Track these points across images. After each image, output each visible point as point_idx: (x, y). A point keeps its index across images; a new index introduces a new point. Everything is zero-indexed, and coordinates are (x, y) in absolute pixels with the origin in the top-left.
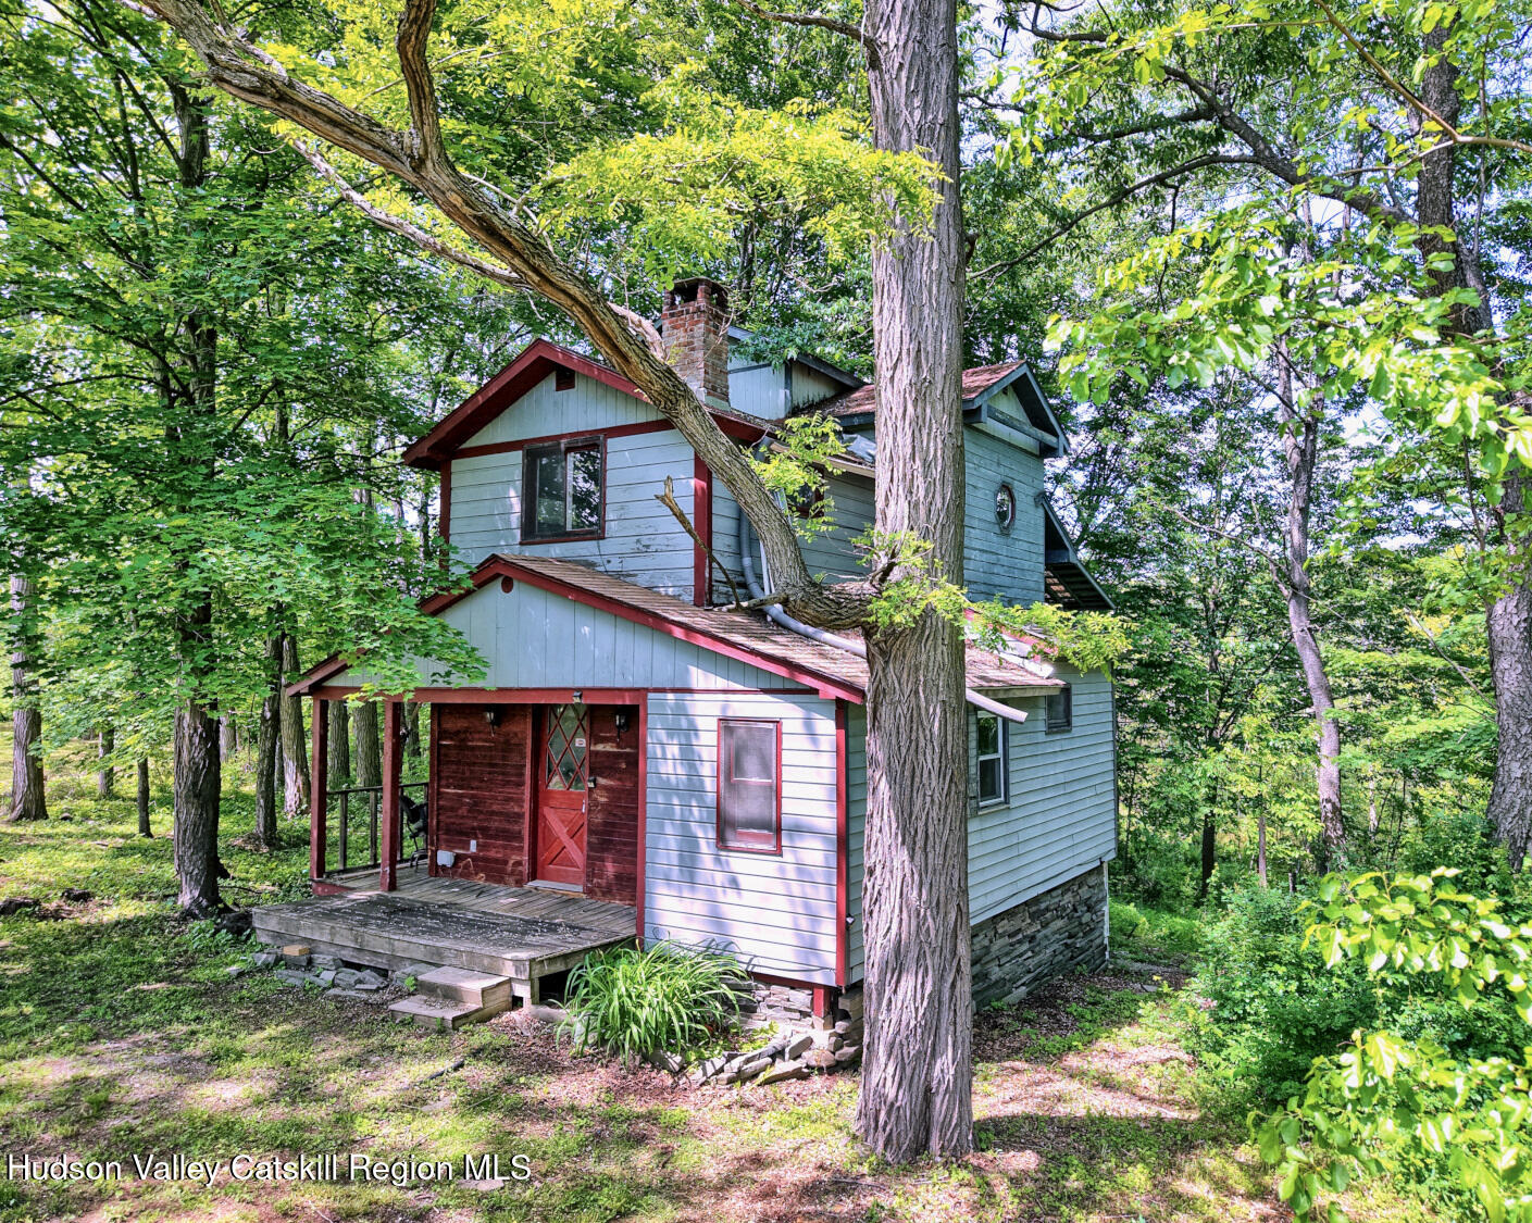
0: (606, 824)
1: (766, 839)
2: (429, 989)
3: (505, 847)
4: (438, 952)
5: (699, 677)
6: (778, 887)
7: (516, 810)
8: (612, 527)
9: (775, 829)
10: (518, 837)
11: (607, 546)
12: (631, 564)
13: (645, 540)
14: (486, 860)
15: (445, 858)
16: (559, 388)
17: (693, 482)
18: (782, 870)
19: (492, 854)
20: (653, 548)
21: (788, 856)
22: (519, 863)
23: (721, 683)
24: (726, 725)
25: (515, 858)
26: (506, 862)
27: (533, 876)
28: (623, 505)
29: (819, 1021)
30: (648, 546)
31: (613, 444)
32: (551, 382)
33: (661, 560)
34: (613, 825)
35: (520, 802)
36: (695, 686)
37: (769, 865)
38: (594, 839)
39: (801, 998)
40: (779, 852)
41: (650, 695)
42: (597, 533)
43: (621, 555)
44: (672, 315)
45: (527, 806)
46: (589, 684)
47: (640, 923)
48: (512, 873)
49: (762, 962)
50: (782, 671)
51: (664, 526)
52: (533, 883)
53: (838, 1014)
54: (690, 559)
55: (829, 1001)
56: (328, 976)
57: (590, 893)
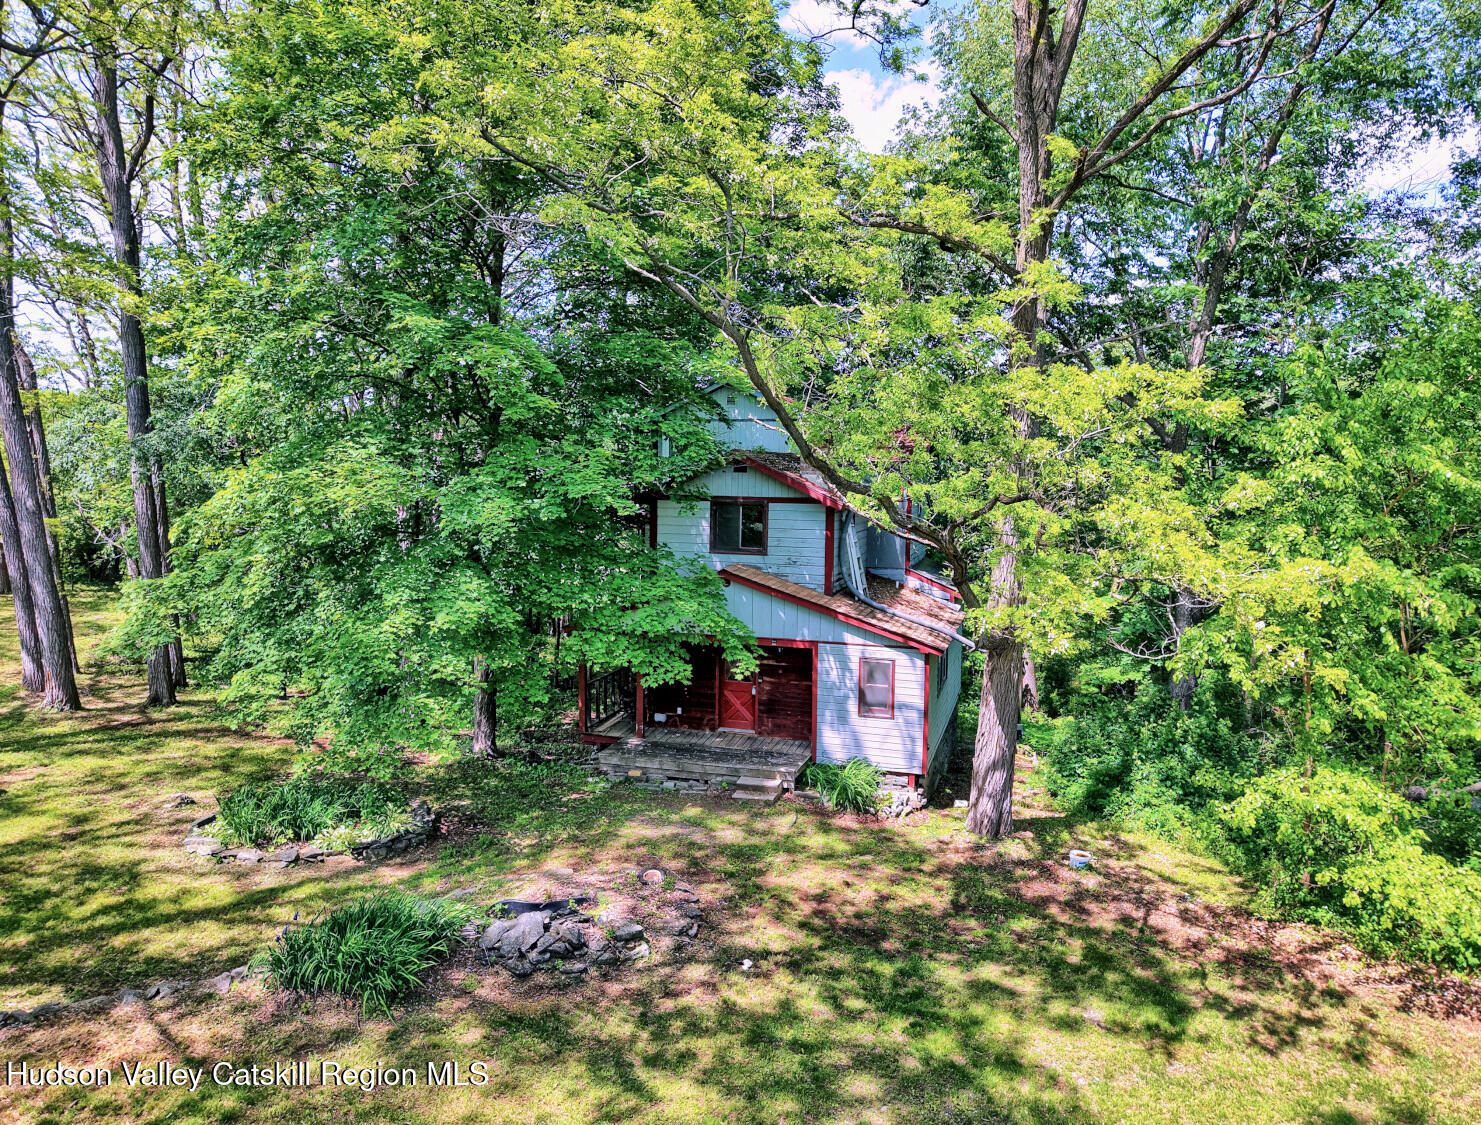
0: (769, 700)
1: (886, 712)
2: (745, 788)
3: (702, 711)
4: (736, 770)
5: (848, 637)
6: (896, 732)
8: (772, 550)
9: (892, 707)
10: (712, 706)
11: (769, 559)
12: (783, 570)
13: (794, 559)
14: (688, 717)
15: (660, 717)
16: (737, 473)
17: (823, 532)
18: (894, 725)
19: (693, 714)
20: (799, 563)
21: (897, 718)
22: (712, 719)
23: (860, 641)
24: (864, 660)
25: (709, 716)
26: (703, 719)
27: (720, 725)
28: (779, 539)
29: (911, 789)
30: (795, 562)
31: (771, 506)
32: (732, 469)
33: (804, 570)
34: (774, 701)
35: (712, 688)
36: (848, 642)
37: (887, 723)
38: (762, 707)
39: (905, 779)
40: (893, 718)
41: (820, 644)
42: (762, 551)
43: (779, 566)
45: (717, 691)
46: (781, 636)
47: (814, 751)
48: (707, 725)
49: (883, 765)
50: (900, 639)
51: (806, 552)
52: (721, 729)
53: (918, 785)
54: (822, 571)
55: (917, 781)
56: (670, 785)
57: (760, 734)
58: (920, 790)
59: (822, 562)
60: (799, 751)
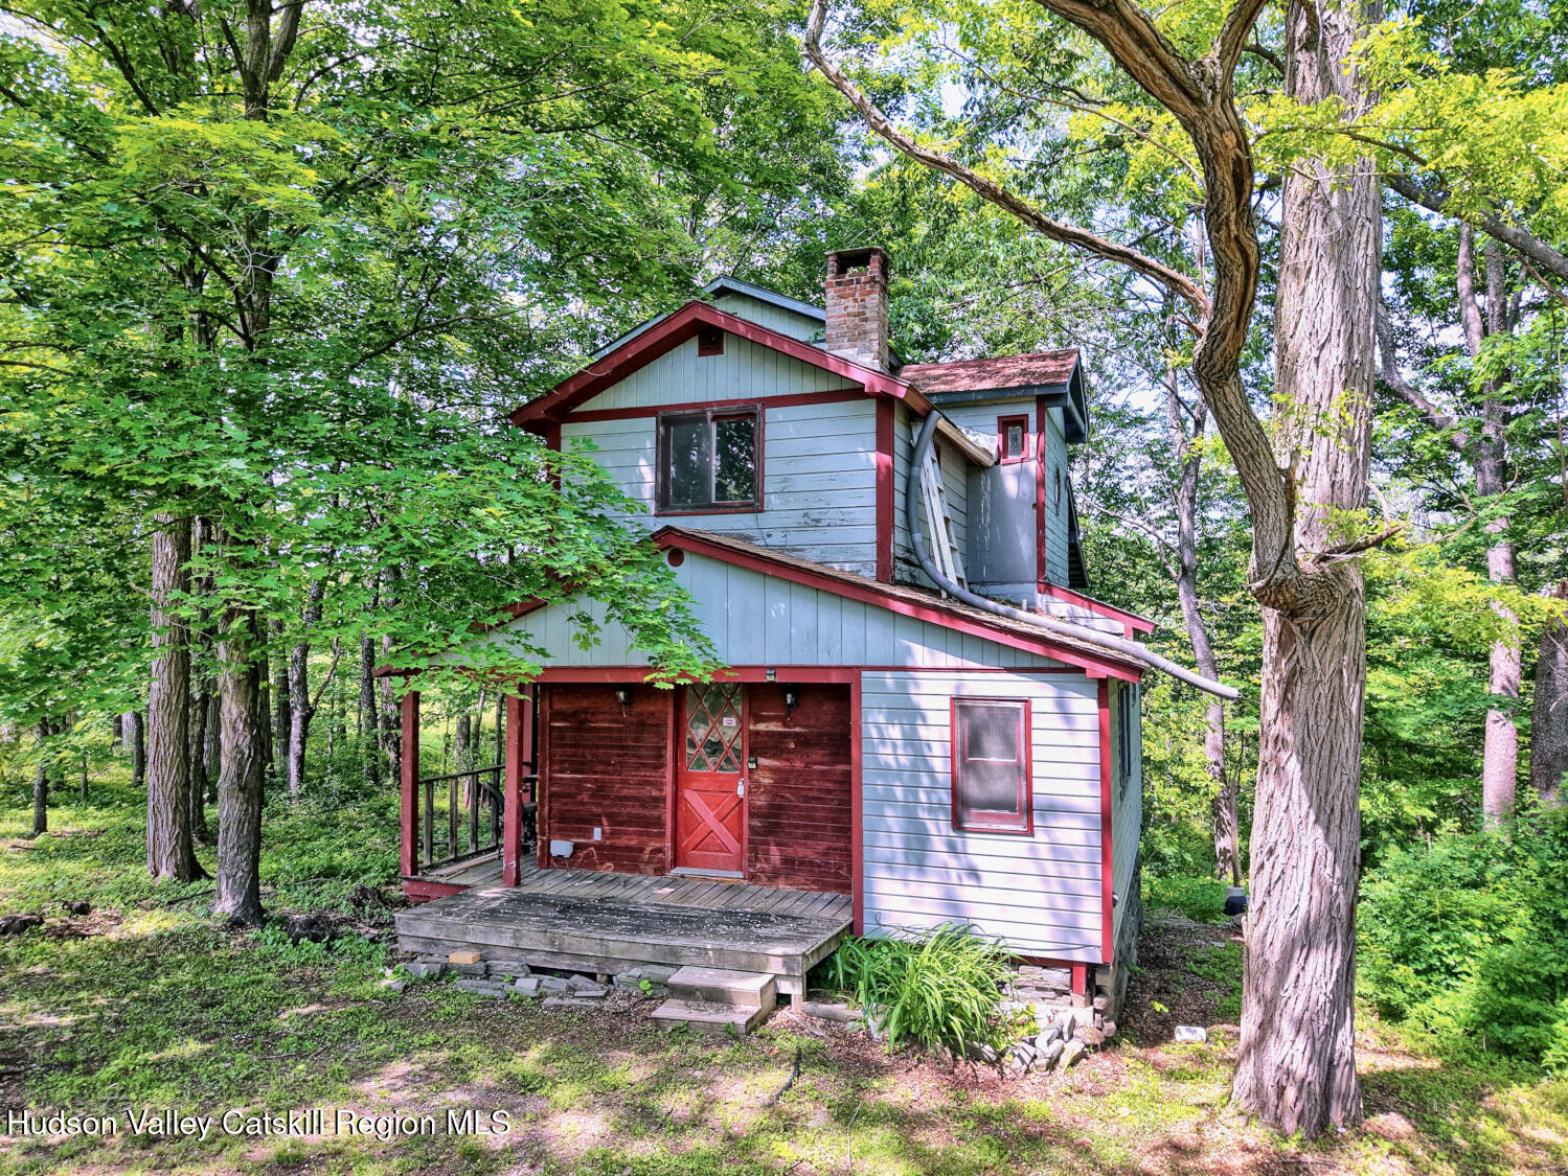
0: (771, 806)
1: (1015, 821)
3: (640, 834)
4: (674, 952)
5: (921, 654)
6: (1029, 867)
7: (654, 793)
8: (772, 501)
9: (1025, 811)
10: (659, 823)
11: (765, 519)
12: (796, 539)
13: (814, 514)
14: (613, 847)
15: (561, 847)
16: (703, 352)
17: (873, 457)
18: (1032, 850)
19: (623, 841)
20: (824, 523)
21: (1040, 835)
22: (660, 850)
23: (952, 661)
24: (962, 704)
25: (654, 844)
26: (642, 850)
27: (675, 863)
28: (786, 478)
29: (1079, 999)
30: (818, 521)
31: (772, 414)
32: (693, 345)
33: (834, 534)
34: (780, 807)
35: (659, 785)
36: (920, 664)
37: (1019, 846)
38: (756, 823)
39: (1058, 977)
40: (1030, 832)
41: (865, 674)
42: (756, 508)
43: (785, 530)
44: (839, 284)
45: (668, 791)
46: (785, 662)
47: (858, 910)
48: (649, 862)
49: (1009, 941)
50: (1037, 649)
51: (838, 500)
52: (678, 871)
53: (1094, 990)
54: (870, 534)
55: (1090, 978)
56: (528, 985)
57: (753, 878)
58: (1099, 1002)
59: (870, 515)
60: (828, 913)
